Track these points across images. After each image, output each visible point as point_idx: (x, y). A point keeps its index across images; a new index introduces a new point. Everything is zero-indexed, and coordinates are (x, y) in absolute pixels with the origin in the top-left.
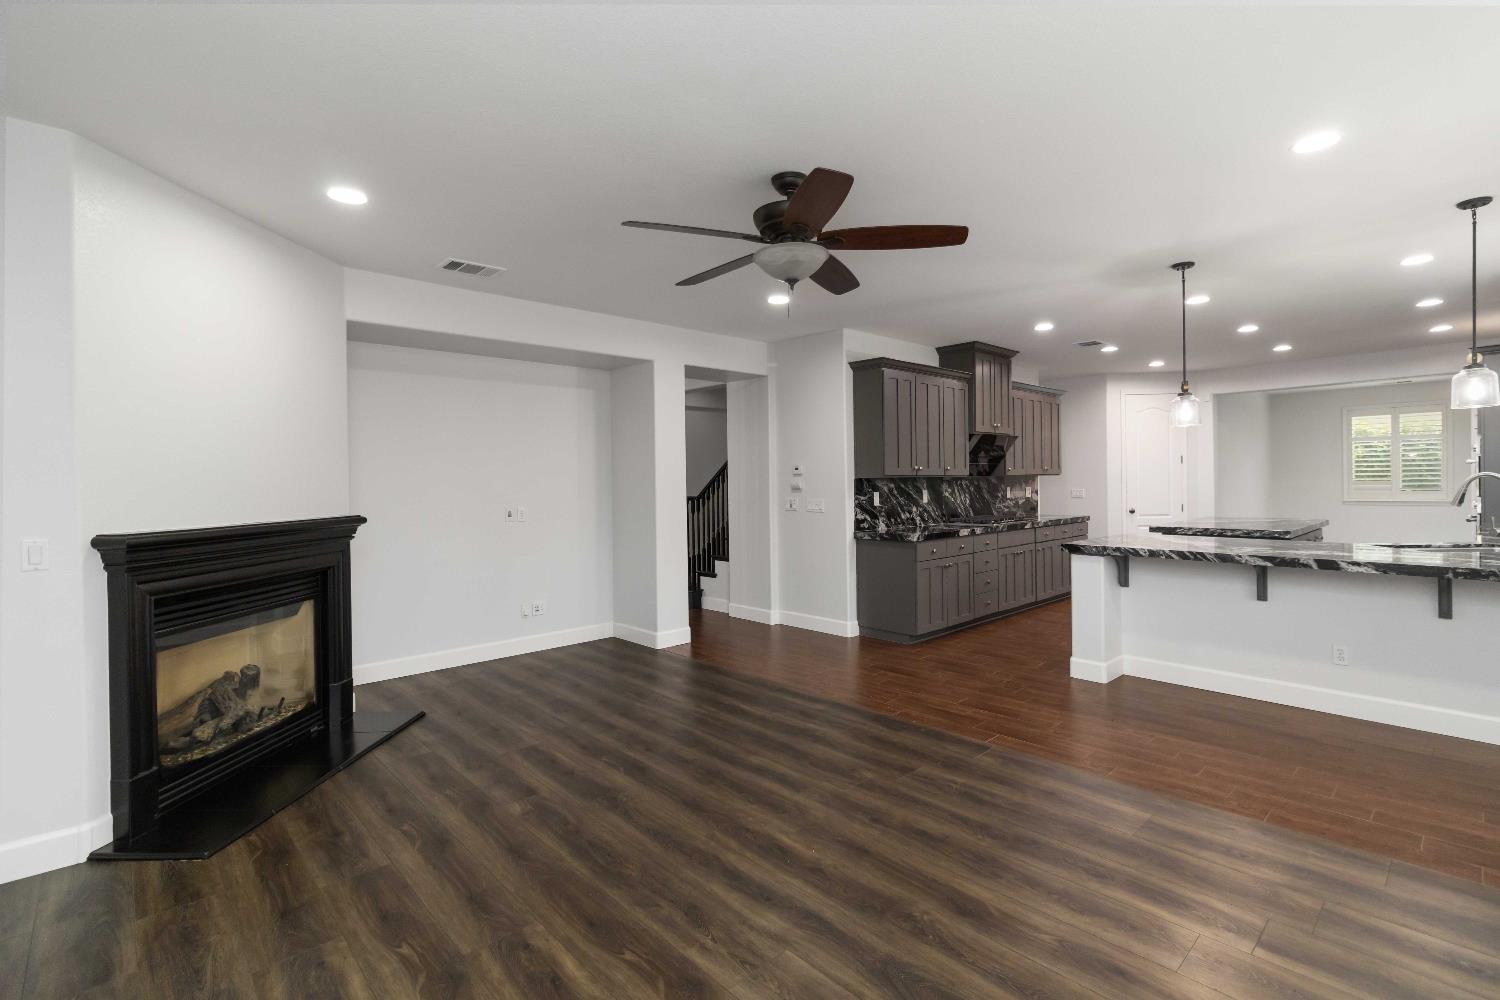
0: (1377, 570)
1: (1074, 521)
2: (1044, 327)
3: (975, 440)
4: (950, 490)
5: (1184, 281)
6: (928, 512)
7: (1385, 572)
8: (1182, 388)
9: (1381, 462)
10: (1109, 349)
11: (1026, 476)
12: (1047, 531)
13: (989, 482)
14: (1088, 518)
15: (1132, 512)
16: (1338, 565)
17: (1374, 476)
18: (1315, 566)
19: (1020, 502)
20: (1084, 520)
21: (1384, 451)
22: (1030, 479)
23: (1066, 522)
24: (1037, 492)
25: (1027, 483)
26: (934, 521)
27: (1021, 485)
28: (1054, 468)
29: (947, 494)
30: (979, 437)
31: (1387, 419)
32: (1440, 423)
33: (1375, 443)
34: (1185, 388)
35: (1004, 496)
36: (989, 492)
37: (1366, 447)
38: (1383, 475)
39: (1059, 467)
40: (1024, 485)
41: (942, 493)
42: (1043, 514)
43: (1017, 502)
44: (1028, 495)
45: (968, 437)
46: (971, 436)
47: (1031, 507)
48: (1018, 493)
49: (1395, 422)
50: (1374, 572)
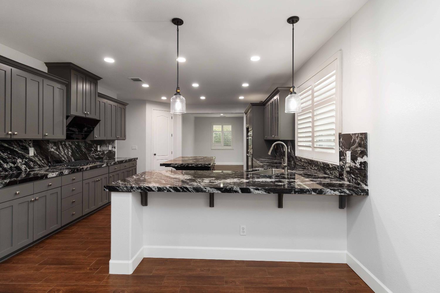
0: (265, 192)
1: (130, 160)
2: (109, 60)
3: (70, 119)
4: (55, 147)
5: (178, 31)
6: (34, 162)
7: (269, 193)
8: (177, 91)
9: (218, 138)
10: (145, 86)
11: (109, 140)
12: (116, 167)
13: (86, 143)
14: (137, 159)
15: (155, 155)
16: (250, 190)
17: (217, 142)
18: (240, 191)
19: (106, 152)
20: (135, 160)
21: (219, 135)
22: (111, 142)
23: (126, 161)
24: (115, 148)
25: (109, 144)
26: (40, 166)
27: (106, 145)
28: (123, 137)
29: (52, 150)
30: (72, 118)
31: (221, 126)
32: (231, 128)
33: (217, 133)
34: (178, 91)
35: (96, 150)
36: (85, 148)
37: (215, 134)
38: (219, 142)
39: (125, 136)
40: (108, 145)
41: (48, 149)
42: (118, 157)
43: (104, 153)
44: (110, 148)
45: (65, 117)
46: (67, 117)
47: (111, 154)
48: (104, 148)
49: (222, 127)
50: (265, 193)
